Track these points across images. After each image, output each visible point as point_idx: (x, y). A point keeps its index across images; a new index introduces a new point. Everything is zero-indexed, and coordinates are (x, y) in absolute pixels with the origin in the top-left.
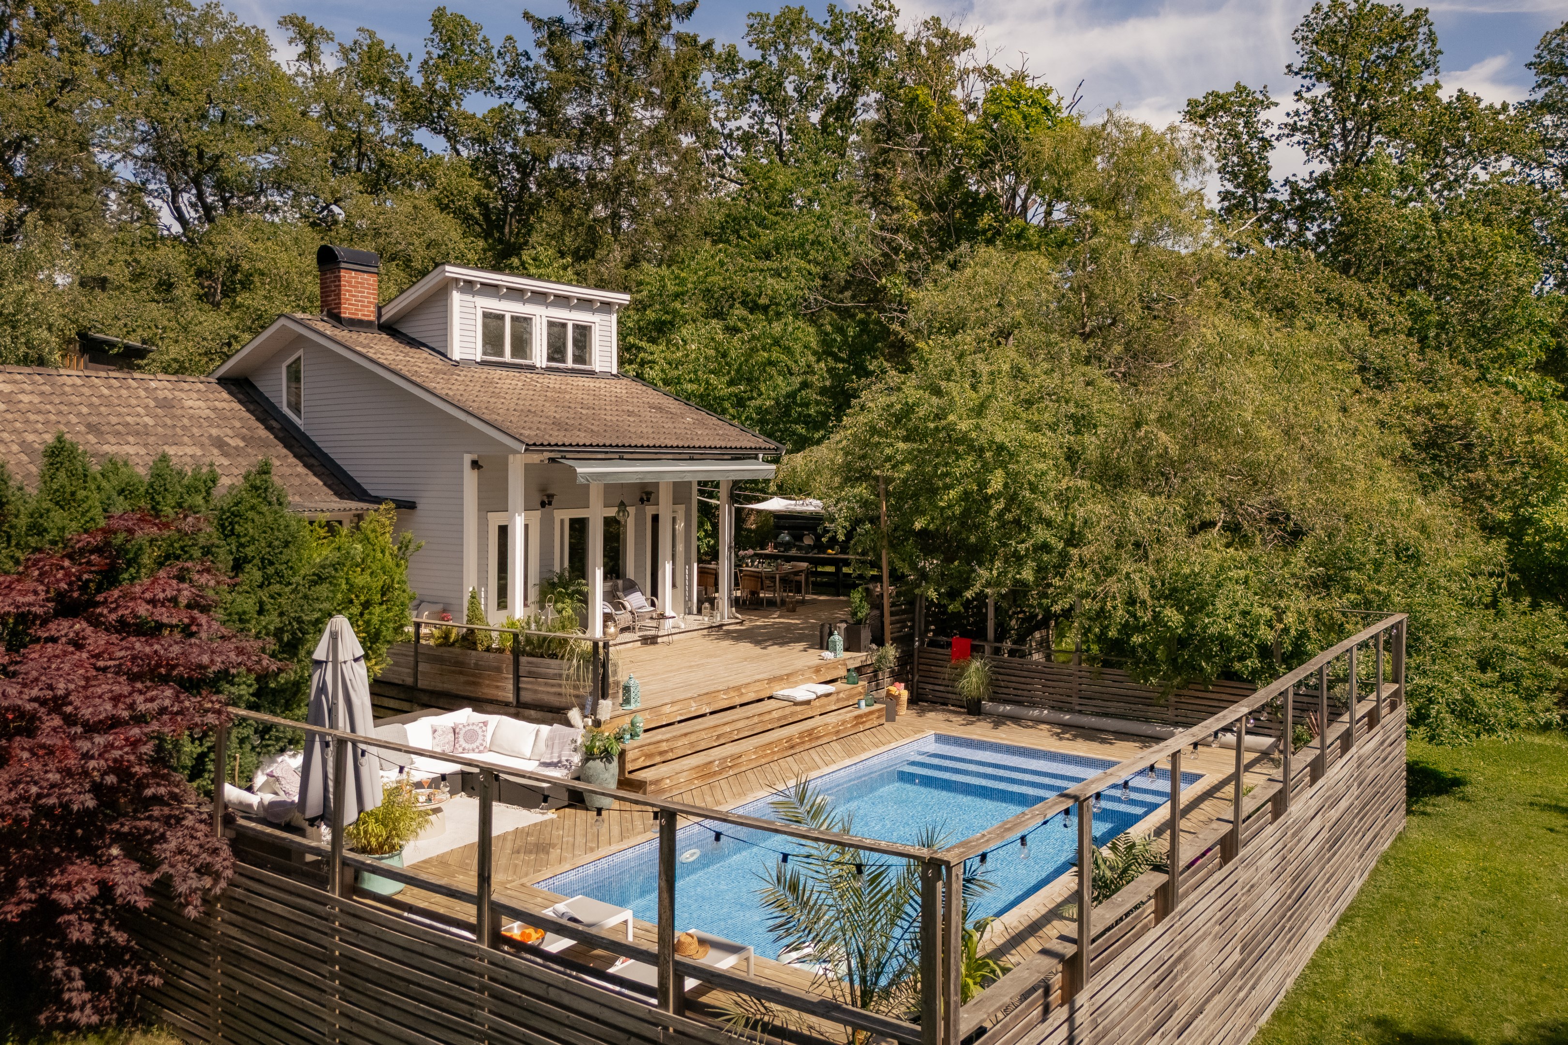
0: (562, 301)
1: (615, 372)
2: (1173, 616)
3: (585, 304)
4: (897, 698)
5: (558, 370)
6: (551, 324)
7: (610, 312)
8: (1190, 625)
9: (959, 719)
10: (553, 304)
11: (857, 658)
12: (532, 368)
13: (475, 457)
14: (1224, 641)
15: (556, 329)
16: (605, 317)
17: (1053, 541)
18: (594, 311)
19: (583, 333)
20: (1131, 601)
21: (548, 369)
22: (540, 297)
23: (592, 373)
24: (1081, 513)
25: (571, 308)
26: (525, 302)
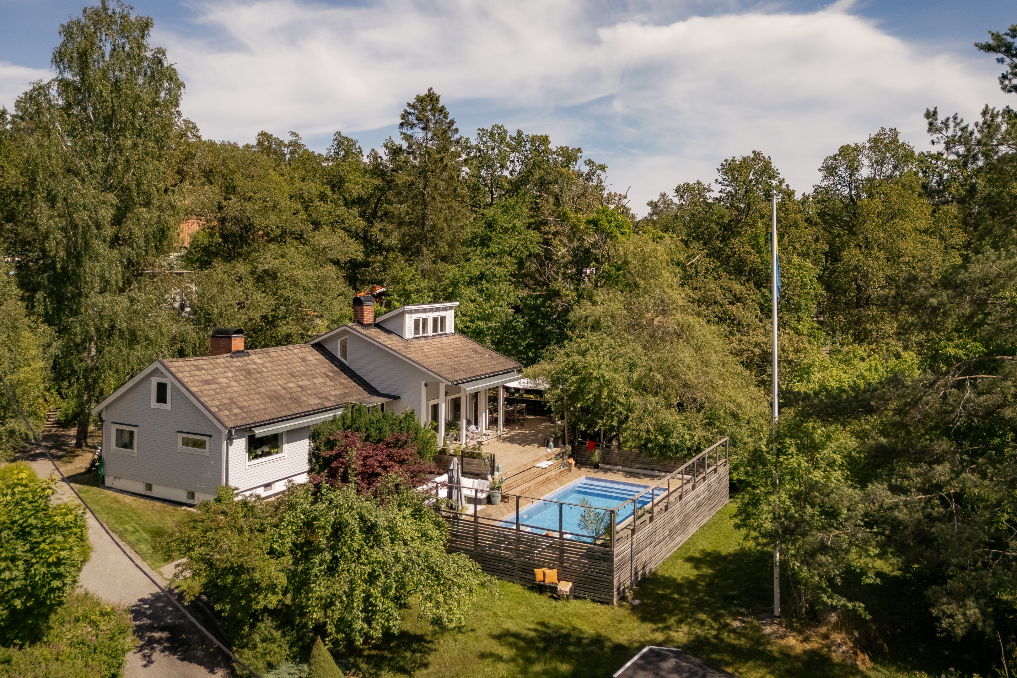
0: (438, 310)
1: (453, 332)
2: (661, 439)
3: (444, 309)
4: (571, 464)
5: (435, 336)
6: (434, 319)
7: (452, 311)
8: (666, 441)
9: (592, 471)
10: (435, 312)
11: (557, 450)
12: (428, 337)
13: (426, 382)
14: (676, 446)
15: (435, 321)
16: (451, 313)
17: (623, 411)
18: (447, 311)
19: (443, 319)
20: (648, 431)
21: (432, 336)
22: (431, 310)
23: (446, 334)
24: (632, 401)
25: (440, 312)
26: (426, 313)
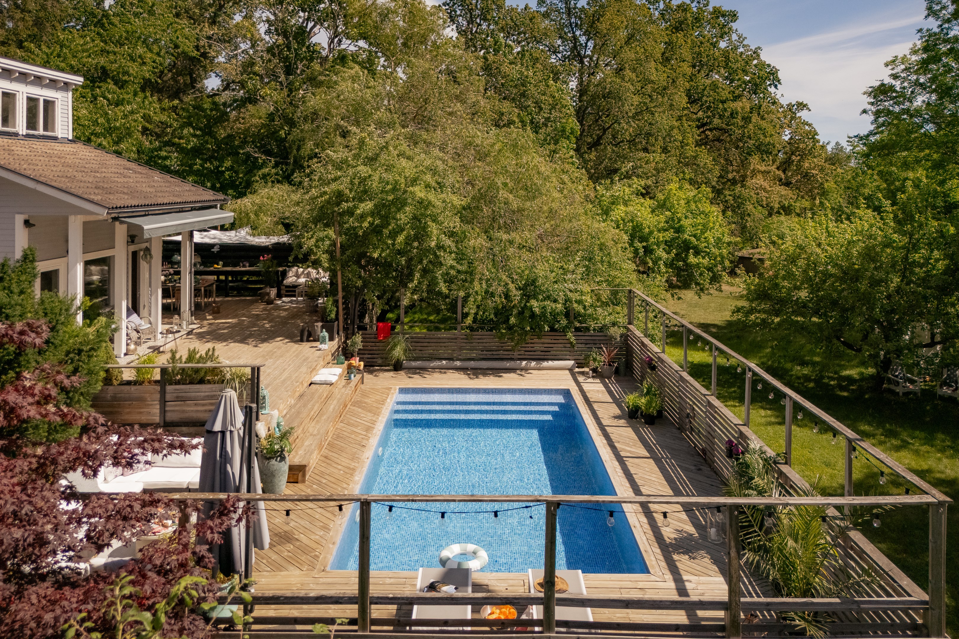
0: (38, 80)
1: (70, 138)
3: (53, 84)
5: (33, 136)
6: (29, 99)
7: (67, 91)
10: (32, 83)
12: (16, 135)
13: (26, 217)
15: (32, 102)
16: (64, 94)
18: (58, 89)
19: (49, 105)
21: (28, 136)
22: (23, 77)
23: (55, 138)
25: (43, 86)
26: (12, 80)
